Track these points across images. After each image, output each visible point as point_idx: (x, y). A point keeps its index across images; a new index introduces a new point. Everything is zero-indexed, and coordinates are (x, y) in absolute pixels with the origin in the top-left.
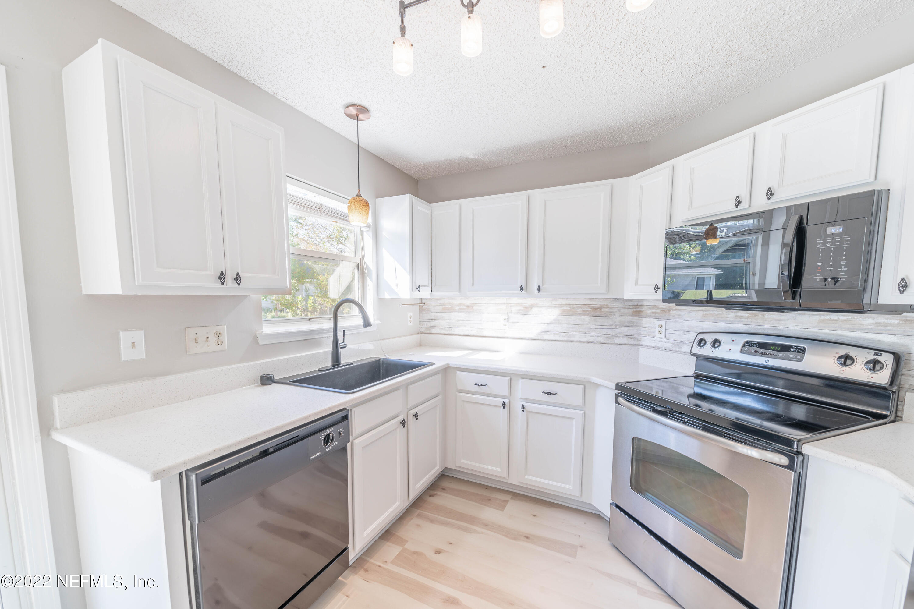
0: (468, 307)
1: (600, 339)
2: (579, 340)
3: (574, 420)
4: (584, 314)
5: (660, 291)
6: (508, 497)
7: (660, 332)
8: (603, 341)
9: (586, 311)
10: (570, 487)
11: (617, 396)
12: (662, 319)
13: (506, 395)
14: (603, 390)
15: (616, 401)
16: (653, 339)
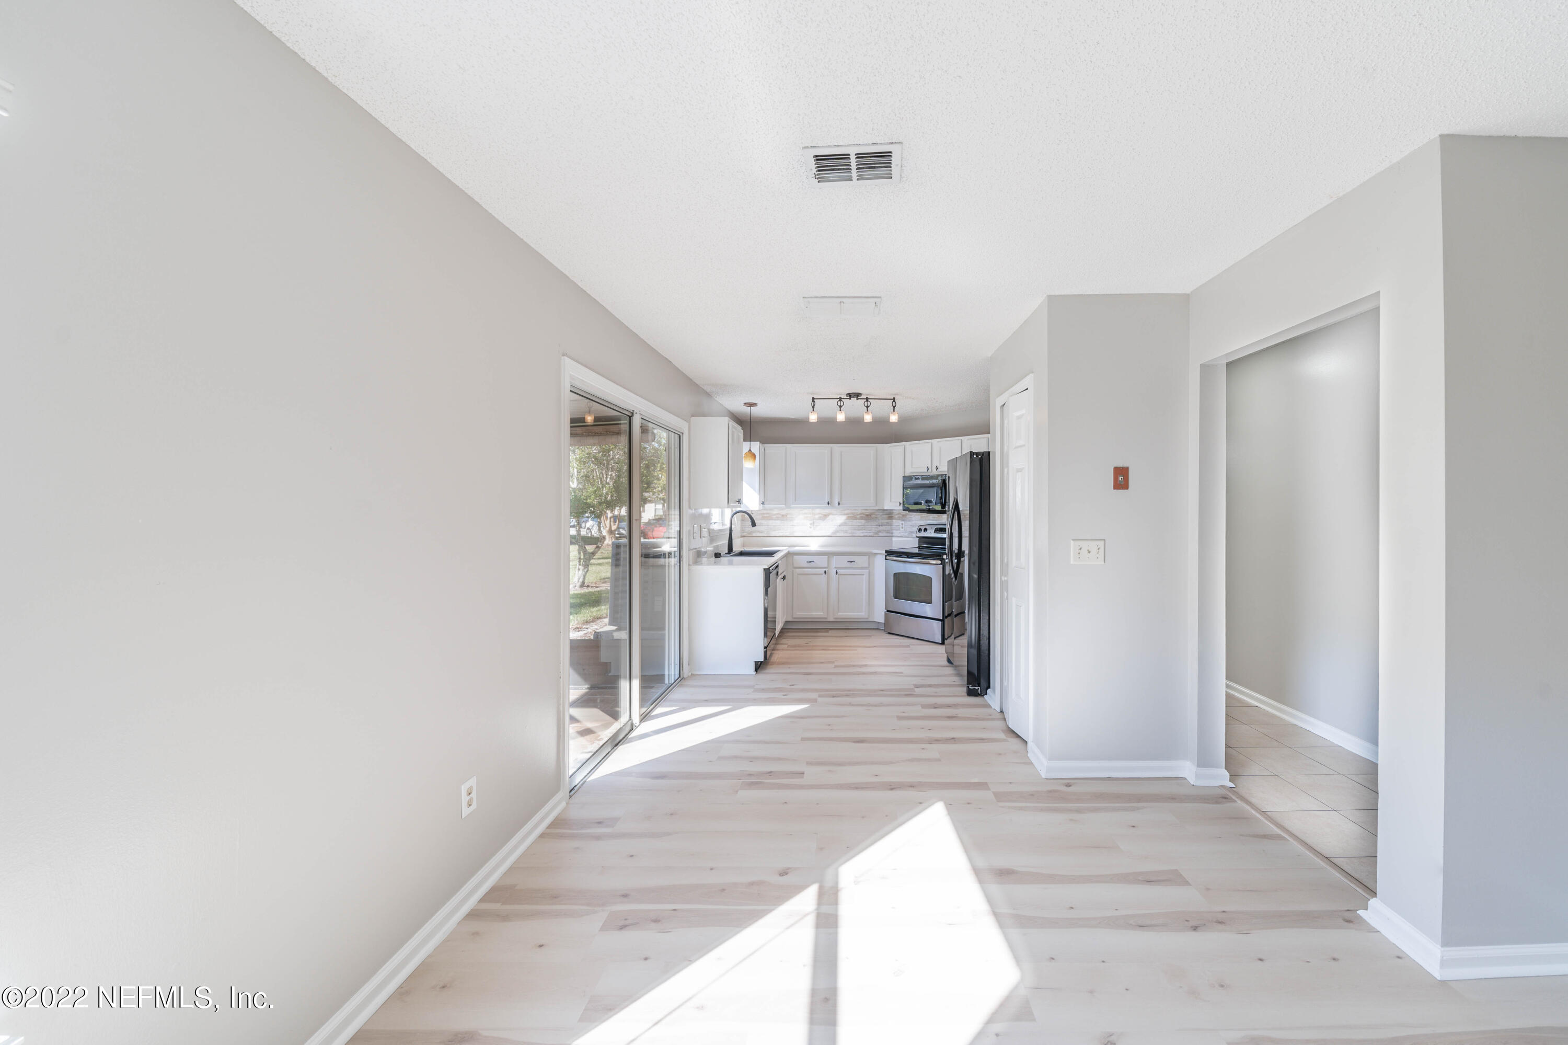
0: (783, 516)
1: (871, 534)
3: (864, 574)
4: (862, 518)
5: (902, 505)
7: (902, 527)
8: (873, 535)
10: (863, 615)
11: (886, 556)
12: (903, 520)
13: (826, 566)
14: (879, 556)
15: (886, 559)
16: (899, 532)
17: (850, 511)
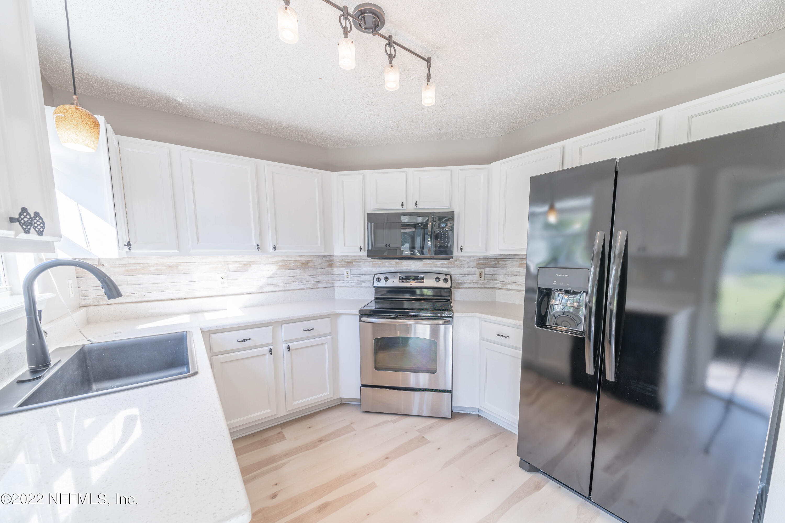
0: (170, 267)
1: (309, 286)
2: (294, 288)
3: (326, 345)
4: (296, 268)
5: (365, 250)
6: (279, 430)
7: (347, 277)
9: (297, 266)
10: (327, 393)
11: (360, 318)
12: (347, 268)
13: (271, 341)
14: (344, 317)
15: (360, 321)
16: (343, 281)
17: (280, 259)
